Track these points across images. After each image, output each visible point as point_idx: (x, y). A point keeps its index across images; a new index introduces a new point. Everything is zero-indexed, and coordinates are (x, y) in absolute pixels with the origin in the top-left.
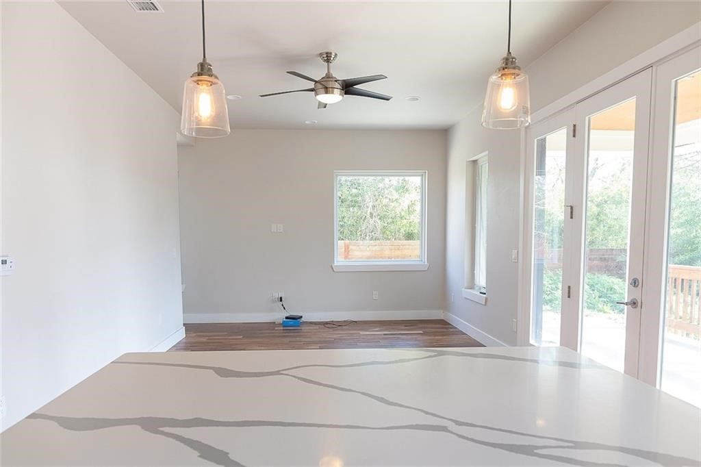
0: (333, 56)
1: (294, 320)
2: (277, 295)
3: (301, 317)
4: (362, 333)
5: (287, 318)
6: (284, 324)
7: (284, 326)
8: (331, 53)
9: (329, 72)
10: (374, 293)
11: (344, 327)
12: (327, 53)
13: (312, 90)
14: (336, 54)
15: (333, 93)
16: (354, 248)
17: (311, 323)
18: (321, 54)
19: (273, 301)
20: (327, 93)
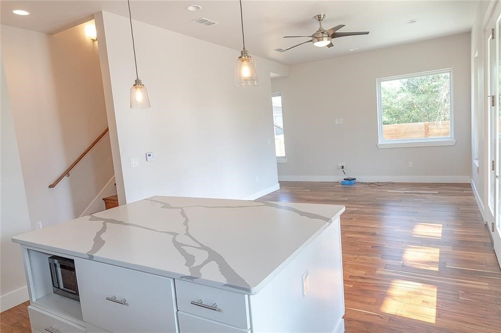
0: (322, 17)
1: (350, 181)
2: (340, 165)
3: (355, 179)
4: (389, 191)
5: (344, 179)
6: (343, 184)
7: (342, 185)
8: (321, 15)
9: (320, 27)
10: (410, 163)
11: (382, 187)
12: (318, 16)
13: (311, 41)
14: (324, 15)
15: (322, 40)
16: (432, 127)
17: (362, 183)
18: (315, 17)
19: (338, 169)
20: (319, 41)
